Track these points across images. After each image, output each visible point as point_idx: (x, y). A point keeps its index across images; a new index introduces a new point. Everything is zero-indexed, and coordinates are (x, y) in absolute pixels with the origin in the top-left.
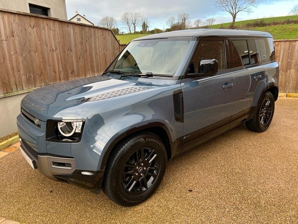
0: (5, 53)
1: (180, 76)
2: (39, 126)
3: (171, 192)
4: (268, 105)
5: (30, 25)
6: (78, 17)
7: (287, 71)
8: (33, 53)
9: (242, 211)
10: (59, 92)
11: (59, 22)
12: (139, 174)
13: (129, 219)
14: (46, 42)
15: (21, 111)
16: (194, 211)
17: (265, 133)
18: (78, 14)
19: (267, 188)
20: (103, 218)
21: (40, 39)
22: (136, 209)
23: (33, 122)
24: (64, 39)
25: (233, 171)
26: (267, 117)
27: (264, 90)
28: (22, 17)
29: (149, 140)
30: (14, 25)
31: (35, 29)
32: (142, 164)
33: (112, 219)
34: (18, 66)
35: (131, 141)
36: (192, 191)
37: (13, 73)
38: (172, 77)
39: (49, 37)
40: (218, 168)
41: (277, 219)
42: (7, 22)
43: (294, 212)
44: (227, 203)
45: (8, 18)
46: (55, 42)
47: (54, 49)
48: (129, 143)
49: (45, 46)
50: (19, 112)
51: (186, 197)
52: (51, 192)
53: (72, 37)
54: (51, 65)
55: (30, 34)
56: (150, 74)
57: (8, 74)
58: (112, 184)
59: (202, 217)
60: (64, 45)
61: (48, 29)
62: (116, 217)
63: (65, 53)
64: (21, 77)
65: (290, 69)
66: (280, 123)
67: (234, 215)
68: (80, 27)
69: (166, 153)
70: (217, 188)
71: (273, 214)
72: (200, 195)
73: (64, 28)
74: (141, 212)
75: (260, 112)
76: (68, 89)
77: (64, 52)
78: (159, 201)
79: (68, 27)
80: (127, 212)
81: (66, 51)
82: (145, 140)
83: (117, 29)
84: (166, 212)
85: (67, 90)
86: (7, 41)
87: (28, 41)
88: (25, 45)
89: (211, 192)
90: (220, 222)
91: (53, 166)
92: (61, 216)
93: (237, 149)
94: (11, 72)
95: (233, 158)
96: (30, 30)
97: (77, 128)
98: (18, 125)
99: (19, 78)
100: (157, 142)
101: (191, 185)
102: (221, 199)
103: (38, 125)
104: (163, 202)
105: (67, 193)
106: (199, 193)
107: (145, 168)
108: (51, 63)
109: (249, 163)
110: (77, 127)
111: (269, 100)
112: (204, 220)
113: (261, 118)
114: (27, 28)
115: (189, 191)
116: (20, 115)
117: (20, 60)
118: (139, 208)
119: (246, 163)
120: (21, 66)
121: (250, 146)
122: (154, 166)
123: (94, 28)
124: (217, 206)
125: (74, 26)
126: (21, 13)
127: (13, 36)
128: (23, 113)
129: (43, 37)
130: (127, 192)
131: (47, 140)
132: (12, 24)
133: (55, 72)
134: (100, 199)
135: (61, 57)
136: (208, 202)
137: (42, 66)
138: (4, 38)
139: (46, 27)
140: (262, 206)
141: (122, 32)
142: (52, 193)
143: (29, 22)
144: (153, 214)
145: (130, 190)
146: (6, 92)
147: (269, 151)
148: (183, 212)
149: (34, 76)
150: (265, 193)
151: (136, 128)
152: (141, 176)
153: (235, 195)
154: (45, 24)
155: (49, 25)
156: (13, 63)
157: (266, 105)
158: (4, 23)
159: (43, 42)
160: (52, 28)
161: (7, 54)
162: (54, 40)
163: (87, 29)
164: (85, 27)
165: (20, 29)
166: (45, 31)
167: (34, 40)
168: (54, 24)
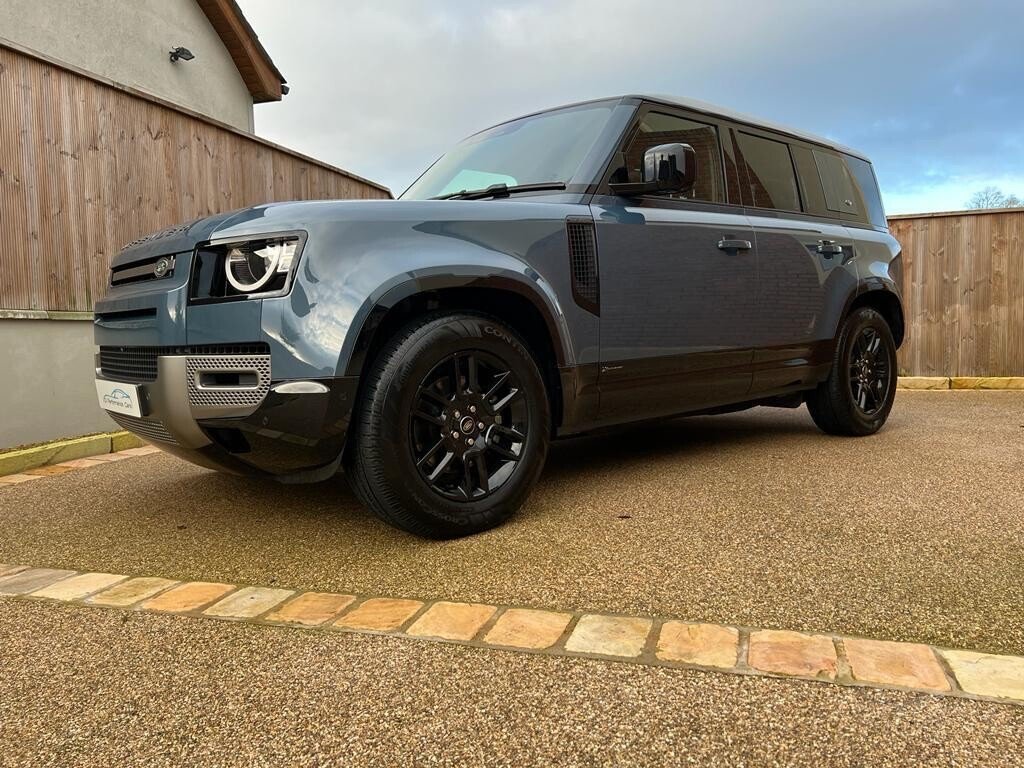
0: (66, 191)
1: (590, 186)
2: (169, 274)
3: (565, 519)
4: (874, 351)
5: (149, 129)
7: (942, 310)
8: (147, 208)
12: (463, 436)
14: (190, 186)
15: (112, 282)
16: (635, 544)
21: (174, 172)
23: (151, 277)
24: (243, 188)
26: (874, 388)
28: (126, 101)
29: (494, 332)
30: (102, 120)
31: (160, 142)
32: (473, 409)
34: (98, 238)
36: (628, 517)
37: (84, 254)
39: (200, 173)
42: (81, 107)
45: (86, 93)
46: (216, 190)
49: (186, 199)
51: (611, 526)
53: (268, 186)
55: (146, 153)
57: (67, 254)
61: (199, 149)
65: (952, 302)
72: (653, 523)
73: (246, 157)
74: (468, 548)
78: (523, 533)
79: (258, 157)
82: (482, 329)
84: (546, 547)
86: (75, 157)
87: (138, 172)
88: (128, 179)
89: (690, 518)
91: (200, 387)
92: (211, 560)
93: (780, 460)
94: (76, 246)
95: (765, 472)
97: (282, 260)
99: (98, 274)
100: (517, 347)
101: (627, 509)
102: (720, 527)
104: (536, 534)
106: (649, 519)
107: (481, 425)
109: (816, 477)
111: (877, 337)
112: (662, 555)
113: (855, 386)
114: (137, 134)
115: (620, 517)
117: (109, 220)
121: (823, 455)
122: (509, 428)
123: (339, 177)
125: (277, 155)
126: (126, 90)
127: (96, 148)
128: (116, 283)
129: (183, 167)
130: (426, 480)
131: (189, 303)
132: (94, 114)
136: (679, 532)
139: (194, 143)
143: (145, 119)
145: (433, 475)
146: (54, 306)
148: (598, 546)
152: (469, 447)
154: (192, 133)
155: (203, 141)
156: (85, 226)
157: (869, 349)
158: (73, 105)
159: (179, 184)
160: (210, 150)
161: (72, 197)
162: (215, 185)
163: (316, 174)
164: (309, 166)
165: (118, 132)
166: (190, 152)
167: (154, 172)
168: (217, 138)
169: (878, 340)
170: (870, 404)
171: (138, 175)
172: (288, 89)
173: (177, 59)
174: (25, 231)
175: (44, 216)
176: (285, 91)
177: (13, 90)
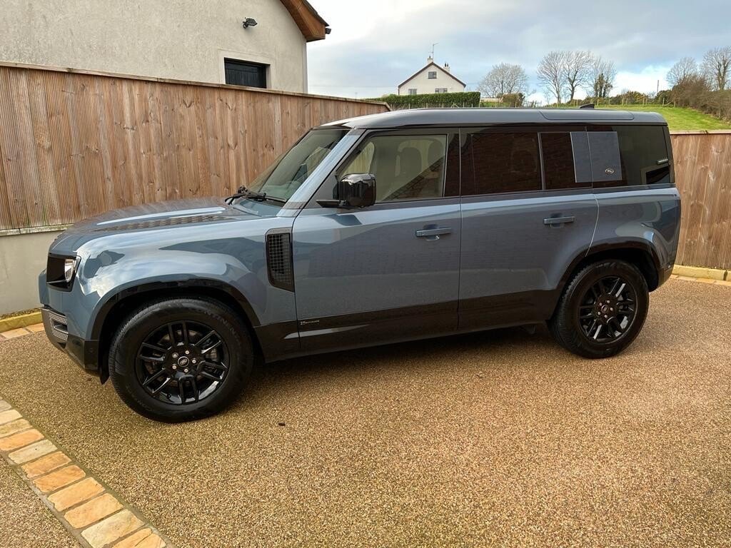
0: (128, 149)
3: (250, 419)
5: (184, 102)
6: (433, 69)
8: (184, 152)
11: (249, 94)
12: (180, 368)
14: (214, 132)
16: (246, 453)
18: (432, 64)
20: (110, 428)
21: (203, 125)
24: (257, 126)
28: (172, 90)
30: (151, 103)
31: (193, 108)
32: (187, 352)
33: (120, 432)
34: (150, 174)
36: (284, 425)
37: (141, 184)
39: (222, 123)
41: (365, 500)
42: (136, 97)
43: (413, 501)
44: (314, 456)
45: (140, 89)
46: (235, 130)
47: (231, 143)
49: (211, 139)
51: (262, 432)
53: (277, 121)
54: (222, 175)
55: (182, 117)
57: (129, 187)
60: (257, 136)
61: (222, 106)
62: (128, 430)
63: (258, 152)
64: (155, 193)
67: (298, 475)
68: (300, 100)
71: (370, 492)
72: (288, 434)
73: (258, 105)
74: (168, 434)
77: (254, 150)
81: (260, 149)
83: (521, 95)
84: (202, 443)
86: (133, 129)
87: (177, 130)
88: (169, 136)
89: (314, 434)
90: (263, 477)
92: (65, 412)
93: (476, 379)
94: (136, 182)
96: (182, 110)
99: (150, 194)
101: (296, 416)
104: (217, 429)
106: (292, 430)
107: (194, 361)
108: (222, 169)
109: (462, 407)
114: (176, 107)
115: (280, 424)
117: (157, 162)
119: (454, 406)
120: (157, 172)
124: (292, 456)
125: (285, 99)
126: (167, 81)
127: (148, 121)
129: (209, 121)
132: (146, 100)
133: (229, 188)
135: (246, 160)
136: (285, 447)
137: (201, 176)
138: (128, 123)
139: (218, 103)
140: (369, 476)
143: (181, 95)
148: (227, 449)
149: (181, 191)
150: (408, 459)
154: (216, 98)
155: (224, 101)
156: (141, 168)
158: (132, 99)
159: (207, 130)
160: (230, 105)
161: (132, 152)
162: (234, 127)
163: (318, 104)
164: (311, 100)
165: (163, 107)
166: (215, 110)
167: (188, 128)
168: (236, 96)
172: (330, 30)
173: (247, 27)
174: (103, 177)
175: (114, 167)
176: (328, 31)
177: (92, 98)
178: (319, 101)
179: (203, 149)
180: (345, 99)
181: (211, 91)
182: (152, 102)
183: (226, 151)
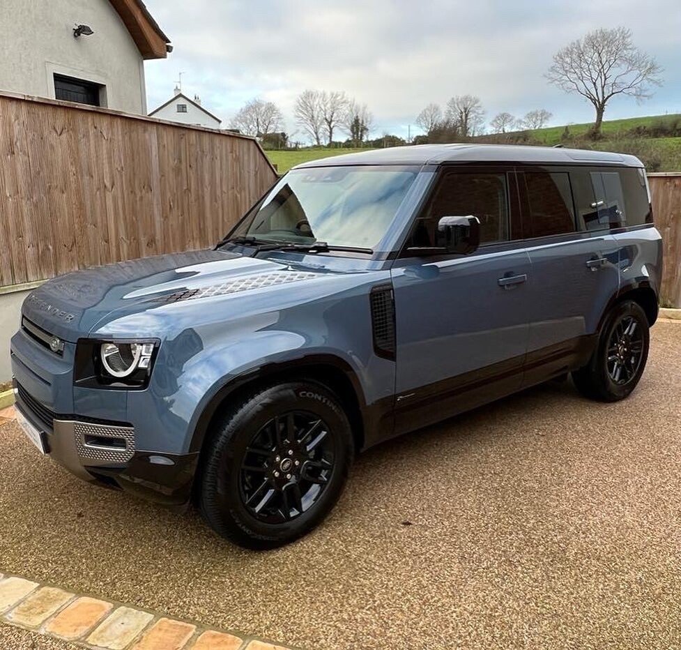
1: (391, 253)
2: (60, 353)
3: (362, 525)
4: (630, 333)
5: (55, 128)
6: (181, 101)
8: (56, 193)
9: (520, 568)
10: (114, 283)
11: (124, 121)
12: (282, 474)
13: (253, 575)
14: (89, 169)
15: (22, 325)
16: (408, 564)
17: (624, 403)
18: (181, 95)
19: (591, 522)
20: (194, 573)
21: (76, 161)
22: (271, 557)
23: (47, 346)
25: (518, 485)
26: (628, 363)
27: (615, 294)
28: (36, 109)
29: (308, 395)
30: (16, 129)
31: (64, 135)
32: (290, 452)
33: (215, 574)
34: (18, 225)
35: (263, 394)
36: (410, 524)
37: (8, 240)
38: (371, 253)
39: (97, 157)
40: (483, 479)
41: (597, 586)
43: (640, 575)
44: (487, 551)
45: (3, 109)
46: (110, 167)
47: (108, 184)
48: (258, 398)
49: (86, 178)
50: (17, 327)
51: (394, 536)
52: (80, 515)
53: (153, 156)
54: (99, 225)
55: (52, 147)
56: (322, 245)
58: (216, 489)
59: (423, 576)
60: (134, 174)
61: (96, 136)
62: (223, 570)
63: (135, 193)
64: (25, 251)
66: (669, 382)
67: (497, 576)
68: (176, 130)
69: (349, 431)
70: (471, 519)
71: (590, 576)
72: (427, 533)
73: (134, 135)
74: (284, 563)
75: (608, 350)
76: (136, 276)
77: (132, 192)
78: (327, 542)
79: (145, 131)
80: (251, 561)
81: (137, 191)
82: (297, 395)
83: (283, 134)
84: (342, 565)
85: (132, 279)
87: (47, 164)
88: (39, 174)
89: (456, 527)
90: (462, 587)
91: (86, 445)
92: (98, 564)
93: (542, 439)
95: (527, 458)
96: (52, 138)
97: (142, 358)
98: (13, 356)
99: (19, 253)
100: (326, 401)
101: (411, 511)
102: (475, 543)
103: (56, 352)
104: (337, 545)
105: (117, 520)
106: (425, 528)
107: (297, 463)
108: (99, 219)
109: (564, 469)
110: (141, 356)
111: (633, 322)
112: (424, 583)
113: (611, 364)
114: (46, 133)
115: (404, 523)
116: (19, 334)
117: (25, 208)
118: (279, 555)
119: (556, 469)
120: (27, 223)
121: (577, 432)
122: (320, 460)
123: (213, 135)
124: (463, 557)
125: (160, 128)
126: (35, 100)
127: (13, 153)
128: (25, 329)
129: (83, 155)
130: (252, 513)
131: (74, 384)
132: (10, 125)
133: (107, 241)
134: (191, 534)
135: (124, 204)
136: (444, 549)
137: (76, 226)
139: (92, 131)
140: (568, 560)
141: (297, 144)
142: (81, 518)
143: (51, 120)
144: (311, 567)
145: (258, 509)
147: (619, 446)
148: (380, 565)
149: (54, 248)
150: (583, 533)
151: (273, 364)
152: (288, 481)
153: (511, 534)
154: (90, 124)
155: (99, 128)
156: (7, 217)
157: (626, 332)
159: (81, 166)
160: (105, 134)
162: (110, 163)
163: (193, 137)
164: (187, 131)
165: (30, 135)
166: (89, 141)
167: (60, 163)
168: (111, 123)
169: (634, 325)
170: (623, 376)
171: (47, 167)
172: (172, 47)
173: (79, 35)
176: (169, 49)
178: (194, 133)
179: (78, 191)
180: (219, 131)
181: (84, 114)
182: (18, 127)
183: (102, 194)
